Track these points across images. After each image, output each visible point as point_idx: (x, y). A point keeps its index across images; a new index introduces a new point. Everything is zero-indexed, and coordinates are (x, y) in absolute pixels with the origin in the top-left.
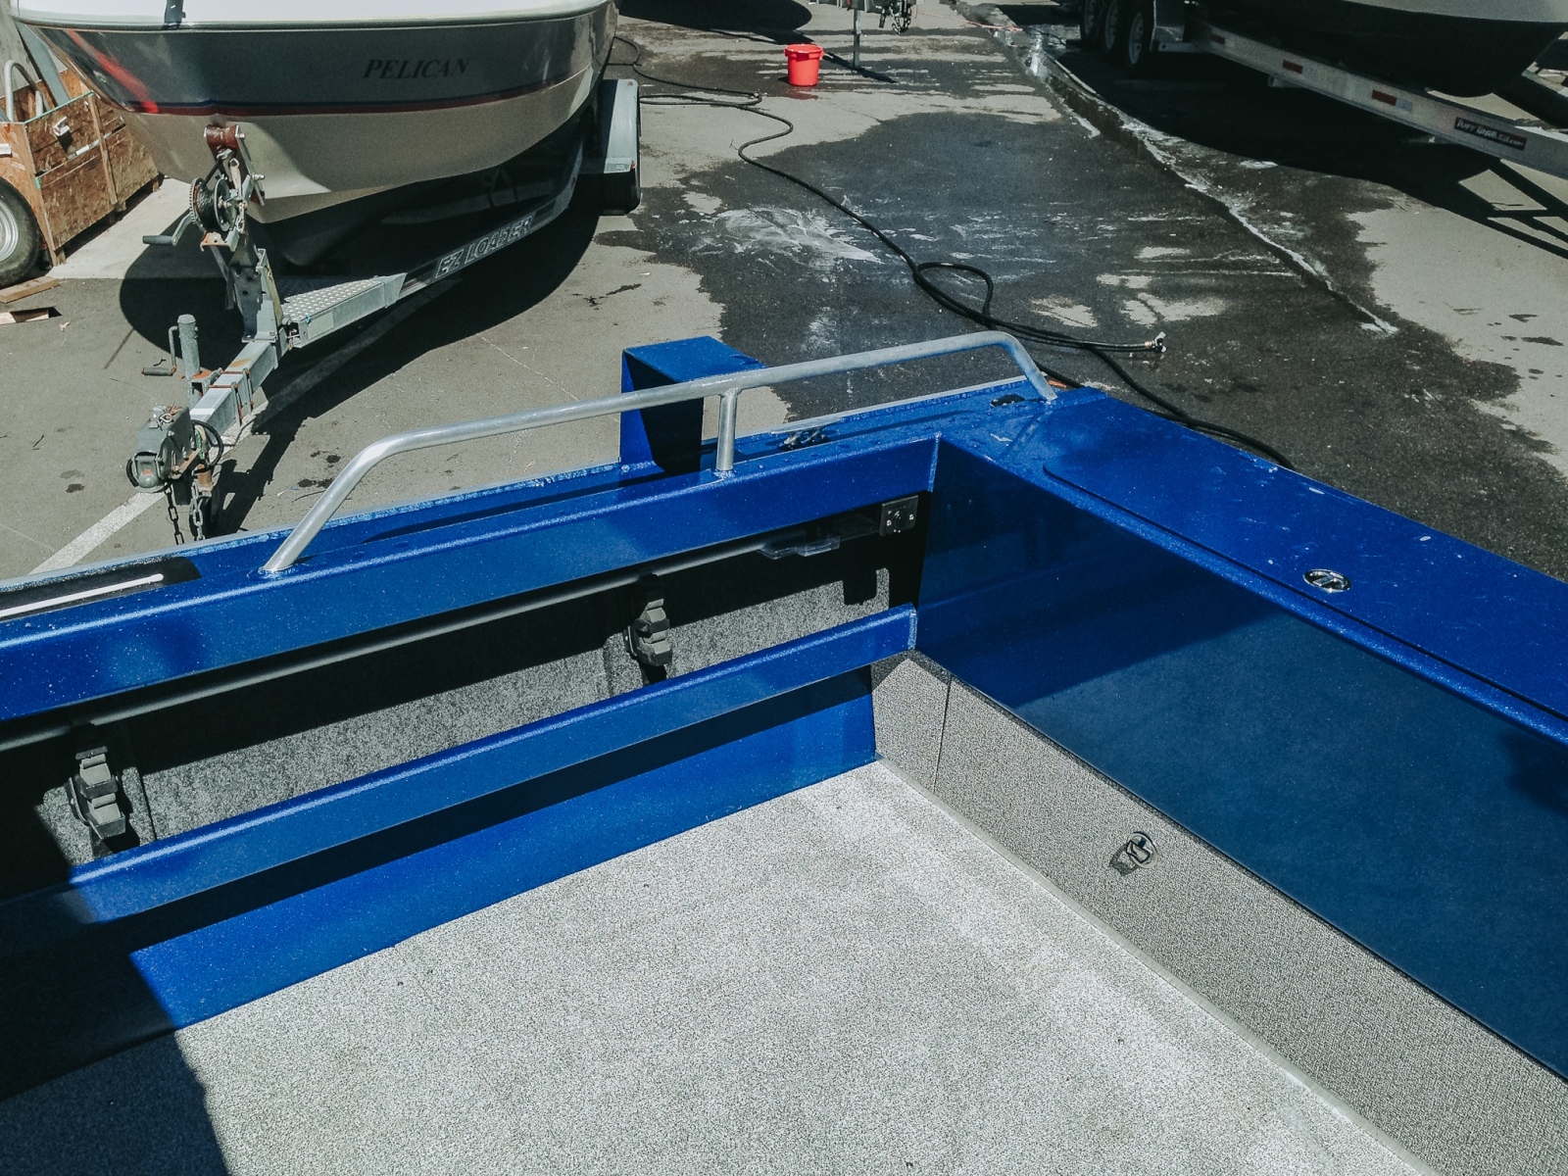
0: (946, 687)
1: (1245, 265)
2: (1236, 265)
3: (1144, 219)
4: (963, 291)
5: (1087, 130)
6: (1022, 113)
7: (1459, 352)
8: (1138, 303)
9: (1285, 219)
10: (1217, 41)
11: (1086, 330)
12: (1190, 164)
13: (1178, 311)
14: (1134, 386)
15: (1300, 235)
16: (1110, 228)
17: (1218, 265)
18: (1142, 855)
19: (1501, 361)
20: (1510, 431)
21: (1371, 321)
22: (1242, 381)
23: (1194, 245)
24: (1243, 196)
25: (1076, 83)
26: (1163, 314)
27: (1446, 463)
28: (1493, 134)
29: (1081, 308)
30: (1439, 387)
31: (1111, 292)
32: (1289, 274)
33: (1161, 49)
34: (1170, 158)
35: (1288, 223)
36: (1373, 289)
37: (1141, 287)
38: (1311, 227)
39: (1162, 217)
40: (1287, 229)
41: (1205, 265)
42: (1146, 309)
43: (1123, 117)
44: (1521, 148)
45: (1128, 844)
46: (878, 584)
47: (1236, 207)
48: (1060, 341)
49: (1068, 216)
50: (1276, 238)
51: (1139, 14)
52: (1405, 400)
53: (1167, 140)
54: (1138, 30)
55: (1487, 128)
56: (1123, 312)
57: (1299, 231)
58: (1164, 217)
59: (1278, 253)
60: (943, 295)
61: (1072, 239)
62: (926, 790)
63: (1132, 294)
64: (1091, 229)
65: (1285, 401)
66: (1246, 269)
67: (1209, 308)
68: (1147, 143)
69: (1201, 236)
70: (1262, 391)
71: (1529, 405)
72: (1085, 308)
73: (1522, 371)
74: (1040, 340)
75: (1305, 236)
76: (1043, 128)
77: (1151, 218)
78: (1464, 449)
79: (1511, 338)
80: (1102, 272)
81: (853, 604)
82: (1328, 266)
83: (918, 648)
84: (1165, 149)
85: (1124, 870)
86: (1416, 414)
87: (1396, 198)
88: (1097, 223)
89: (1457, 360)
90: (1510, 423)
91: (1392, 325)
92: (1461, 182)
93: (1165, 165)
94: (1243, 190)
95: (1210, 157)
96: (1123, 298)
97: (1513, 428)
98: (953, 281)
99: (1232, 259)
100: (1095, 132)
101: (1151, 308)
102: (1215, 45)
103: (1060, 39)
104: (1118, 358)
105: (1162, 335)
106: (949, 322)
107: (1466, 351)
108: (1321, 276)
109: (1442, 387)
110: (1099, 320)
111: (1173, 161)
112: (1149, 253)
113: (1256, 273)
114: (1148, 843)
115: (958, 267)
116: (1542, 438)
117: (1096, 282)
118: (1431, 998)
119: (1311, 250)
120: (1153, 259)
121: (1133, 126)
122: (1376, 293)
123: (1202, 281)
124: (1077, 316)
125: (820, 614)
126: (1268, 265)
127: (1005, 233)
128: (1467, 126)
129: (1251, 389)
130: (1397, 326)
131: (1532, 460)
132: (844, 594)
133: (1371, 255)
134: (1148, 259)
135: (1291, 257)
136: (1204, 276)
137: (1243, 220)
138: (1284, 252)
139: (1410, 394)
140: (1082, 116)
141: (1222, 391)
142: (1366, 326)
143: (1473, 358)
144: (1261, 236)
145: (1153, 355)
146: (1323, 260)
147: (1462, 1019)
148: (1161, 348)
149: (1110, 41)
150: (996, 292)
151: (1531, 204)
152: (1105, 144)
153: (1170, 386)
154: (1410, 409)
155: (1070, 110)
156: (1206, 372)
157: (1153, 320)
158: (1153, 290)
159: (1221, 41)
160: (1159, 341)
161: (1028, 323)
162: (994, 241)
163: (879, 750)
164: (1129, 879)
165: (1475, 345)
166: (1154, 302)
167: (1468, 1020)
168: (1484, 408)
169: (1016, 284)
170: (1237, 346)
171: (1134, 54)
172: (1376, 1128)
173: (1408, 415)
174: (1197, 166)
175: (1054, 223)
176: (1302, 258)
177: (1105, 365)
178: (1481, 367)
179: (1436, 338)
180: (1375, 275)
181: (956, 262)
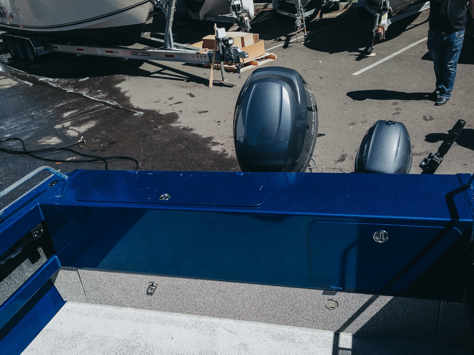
0: (77, 272)
1: (95, 109)
2: (92, 110)
3: (59, 105)
4: (14, 146)
5: (29, 84)
6: (5, 85)
7: (161, 113)
8: (70, 130)
9: (99, 92)
10: (55, 48)
11: (60, 144)
12: (64, 85)
13: (83, 129)
14: (82, 155)
15: (106, 95)
16: (50, 111)
17: (87, 112)
18: (154, 288)
19: (171, 112)
20: (182, 129)
21: (136, 113)
22: (111, 142)
23: (78, 108)
24: (84, 89)
25: (17, 71)
26: (79, 131)
27: (172, 143)
28: (142, 54)
29: (54, 138)
30: (160, 124)
31: (61, 130)
32: (108, 107)
33: (39, 54)
34: (58, 85)
35: (101, 93)
36: (132, 104)
37: (69, 125)
38: (108, 92)
39: (64, 103)
40: (101, 95)
41: (84, 113)
42: (74, 131)
43: (37, 77)
44: (150, 56)
45: (149, 287)
46: (40, 253)
47: (84, 93)
48: (53, 150)
49: (36, 112)
50: (99, 99)
51: (27, 46)
52: (154, 130)
53: (54, 80)
54: (29, 51)
55: (139, 53)
56: (67, 135)
57: (105, 94)
58: (65, 103)
59: (102, 103)
60: (8, 150)
61: (41, 119)
62: (85, 303)
63: (67, 128)
64: (45, 114)
65: (125, 143)
66: (96, 110)
67: (91, 125)
68: (49, 83)
69: (79, 105)
70: (117, 142)
71: (183, 120)
72: (55, 138)
73: (178, 113)
74: (46, 152)
75: (107, 95)
76: (14, 88)
77: (61, 104)
78: (174, 138)
79: (171, 105)
80: (55, 125)
81: (35, 263)
82: (117, 102)
83: (62, 265)
84: (55, 83)
85: (151, 294)
86: (159, 133)
87: (125, 77)
88: (46, 111)
89: (161, 115)
90: (182, 127)
91: (141, 112)
92: (139, 68)
93: (58, 88)
94: (84, 88)
95: (70, 81)
96: (65, 131)
97: (183, 128)
98: (9, 145)
99: (91, 108)
100: (31, 84)
101: (75, 130)
102: (55, 49)
103: (5, 59)
104: (73, 148)
105: (82, 137)
106: (14, 157)
107: (162, 112)
108: (117, 105)
109: (161, 124)
110: (62, 139)
111: (59, 86)
112: (66, 115)
113: (99, 110)
114: (154, 284)
115: (9, 139)
116: (190, 128)
117: (55, 129)
118: (236, 283)
119: (111, 99)
120: (68, 116)
121: (42, 79)
122: (133, 105)
123: (85, 118)
124: (54, 141)
125: (26, 271)
126: (101, 107)
127: (18, 124)
128: (134, 53)
129: (114, 143)
130: (143, 112)
131: (190, 134)
132: (31, 261)
133: (127, 95)
134: (67, 116)
135: (106, 102)
136: (86, 116)
137: (88, 96)
138: (104, 102)
139: (155, 128)
140: (25, 81)
141: (107, 147)
142: (135, 115)
143: (165, 113)
144: (95, 99)
145: (83, 144)
146: (115, 100)
147: (245, 284)
148: (84, 141)
149: (22, 56)
150: (25, 142)
151: (159, 69)
152: (36, 87)
153: (92, 151)
154: (156, 132)
155: (20, 80)
156: (99, 143)
157: (77, 134)
158: (73, 125)
159: (56, 47)
160: (82, 139)
161: (40, 148)
162: (16, 127)
163: (65, 300)
164: (154, 295)
165: (164, 110)
166: (75, 128)
167: (246, 284)
168: (174, 125)
169: (30, 138)
170: (104, 133)
171: (32, 58)
172: (239, 320)
173: (157, 134)
174: (67, 85)
175: (33, 116)
176: (109, 102)
177: (70, 152)
178: (167, 115)
179: (153, 111)
180: (131, 100)
181: (7, 138)
